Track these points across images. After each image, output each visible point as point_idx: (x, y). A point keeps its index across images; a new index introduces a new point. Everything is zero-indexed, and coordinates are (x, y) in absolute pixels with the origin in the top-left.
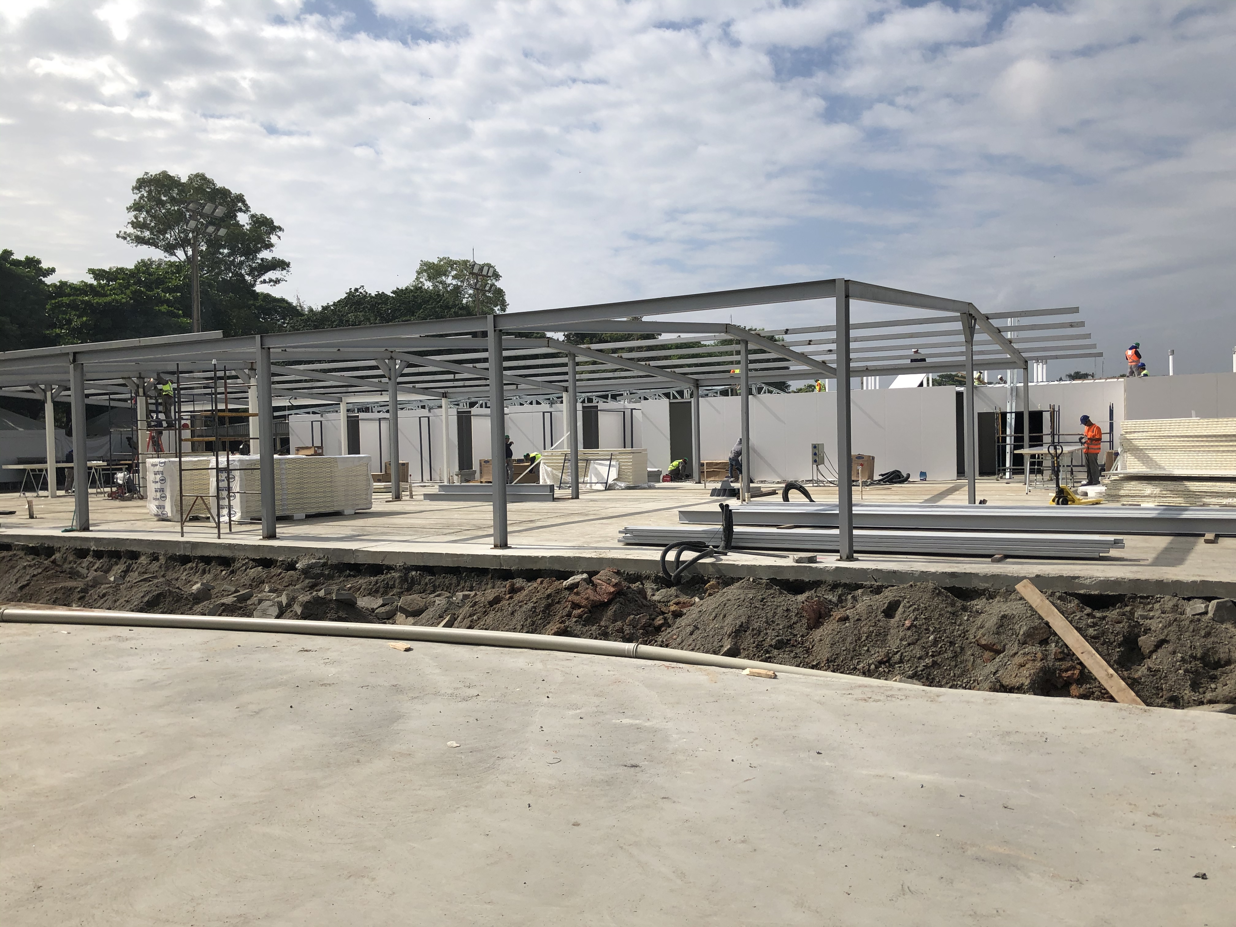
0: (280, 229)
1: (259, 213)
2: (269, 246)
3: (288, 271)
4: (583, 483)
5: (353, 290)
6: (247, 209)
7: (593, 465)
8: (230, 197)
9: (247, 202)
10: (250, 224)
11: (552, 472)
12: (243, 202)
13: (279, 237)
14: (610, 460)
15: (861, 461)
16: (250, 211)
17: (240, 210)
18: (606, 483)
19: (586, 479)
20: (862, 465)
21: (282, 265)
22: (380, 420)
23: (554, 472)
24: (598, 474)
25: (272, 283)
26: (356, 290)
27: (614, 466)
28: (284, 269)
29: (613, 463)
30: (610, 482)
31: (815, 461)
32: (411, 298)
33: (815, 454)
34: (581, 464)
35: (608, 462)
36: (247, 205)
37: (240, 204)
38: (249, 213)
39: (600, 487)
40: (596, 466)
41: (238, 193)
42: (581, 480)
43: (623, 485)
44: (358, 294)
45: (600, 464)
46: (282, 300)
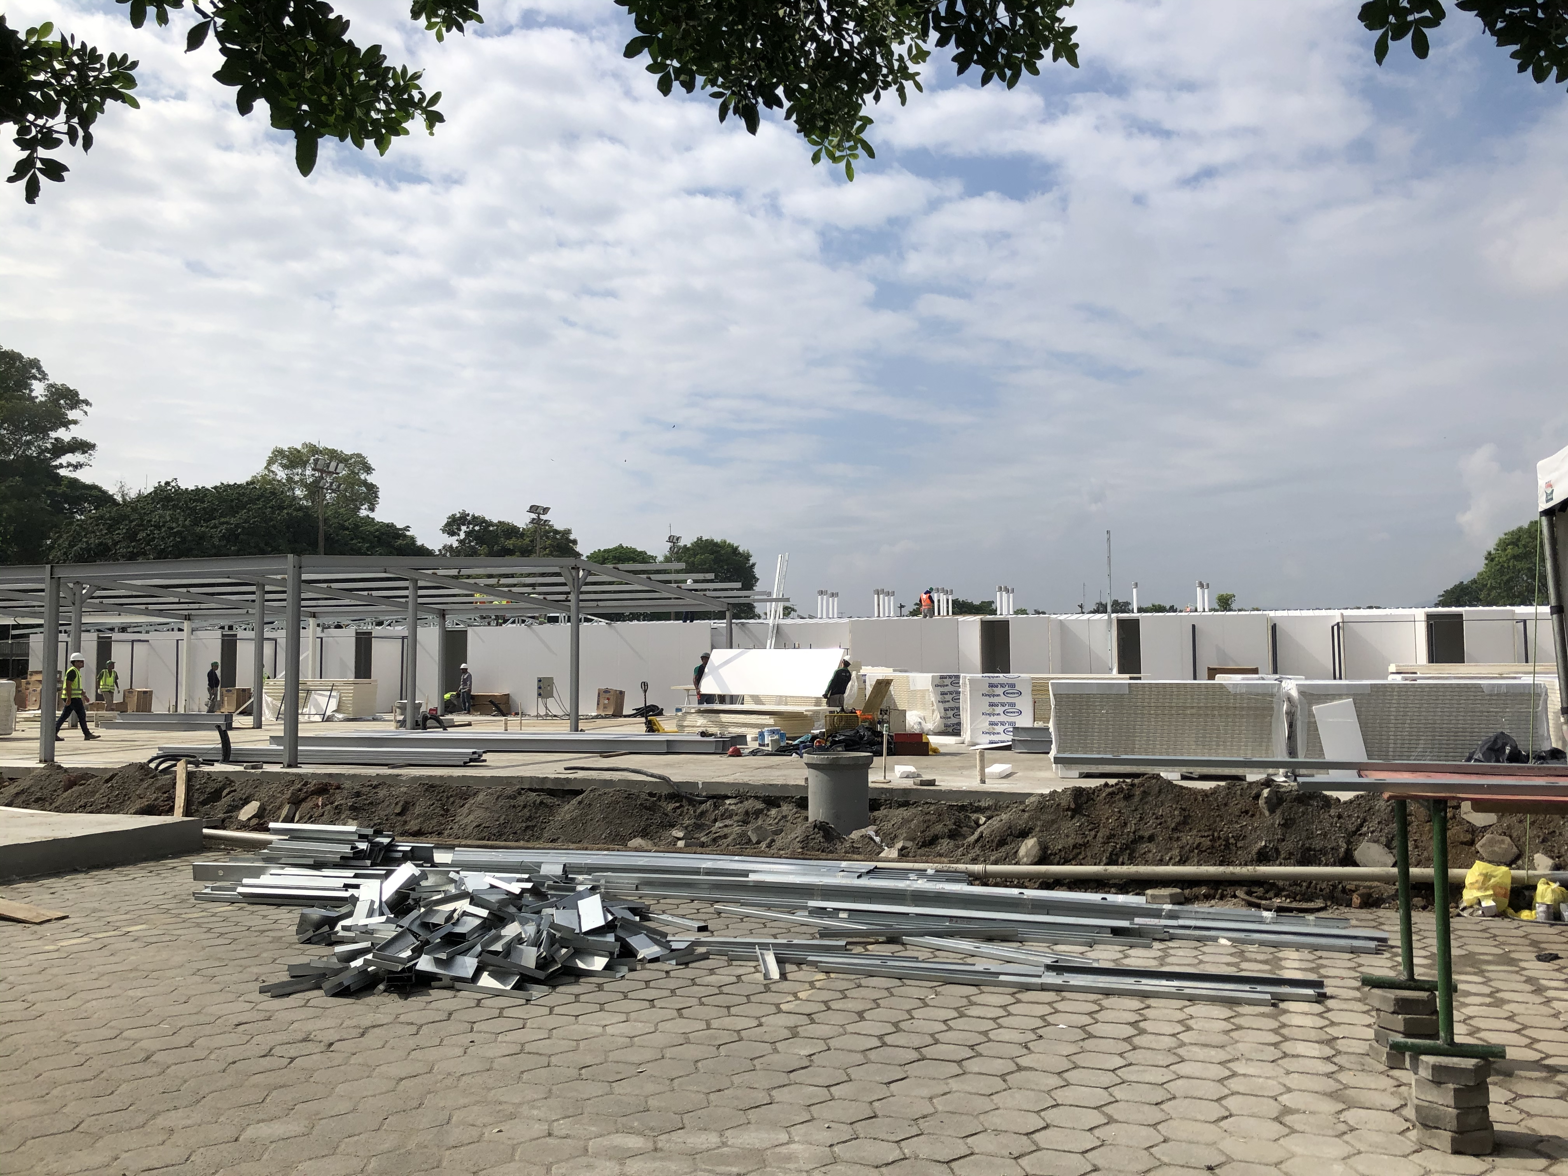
0: (87, 403)
1: (59, 383)
2: (66, 424)
3: (91, 455)
4: (302, 714)
5: (163, 484)
6: (44, 377)
7: (314, 696)
8: (21, 362)
9: (44, 369)
10: (46, 396)
11: (272, 702)
12: (39, 369)
13: (86, 413)
14: (331, 691)
15: (607, 695)
16: (48, 380)
17: (35, 378)
18: (324, 715)
19: (305, 710)
20: (608, 699)
21: (84, 447)
22: (133, 641)
23: (274, 702)
24: (317, 705)
25: (71, 468)
26: (167, 483)
27: (334, 697)
28: (84, 452)
29: (334, 693)
30: (328, 713)
31: (540, 695)
32: (235, 496)
33: (540, 688)
34: (302, 694)
35: (328, 693)
36: (43, 372)
37: (34, 371)
38: (46, 382)
39: (318, 718)
40: (316, 696)
41: (32, 357)
42: (300, 711)
43: (340, 716)
44: (169, 488)
45: (321, 695)
46: (94, 487)
